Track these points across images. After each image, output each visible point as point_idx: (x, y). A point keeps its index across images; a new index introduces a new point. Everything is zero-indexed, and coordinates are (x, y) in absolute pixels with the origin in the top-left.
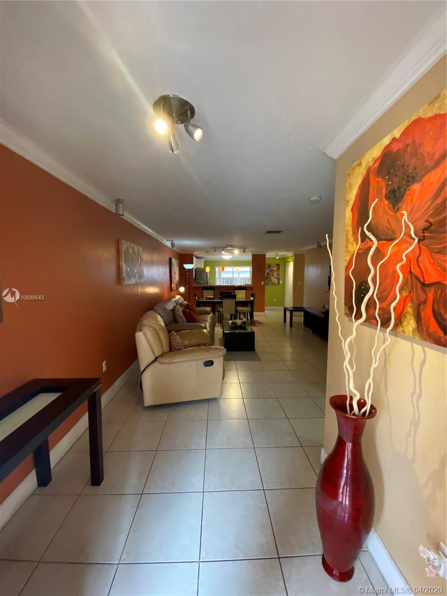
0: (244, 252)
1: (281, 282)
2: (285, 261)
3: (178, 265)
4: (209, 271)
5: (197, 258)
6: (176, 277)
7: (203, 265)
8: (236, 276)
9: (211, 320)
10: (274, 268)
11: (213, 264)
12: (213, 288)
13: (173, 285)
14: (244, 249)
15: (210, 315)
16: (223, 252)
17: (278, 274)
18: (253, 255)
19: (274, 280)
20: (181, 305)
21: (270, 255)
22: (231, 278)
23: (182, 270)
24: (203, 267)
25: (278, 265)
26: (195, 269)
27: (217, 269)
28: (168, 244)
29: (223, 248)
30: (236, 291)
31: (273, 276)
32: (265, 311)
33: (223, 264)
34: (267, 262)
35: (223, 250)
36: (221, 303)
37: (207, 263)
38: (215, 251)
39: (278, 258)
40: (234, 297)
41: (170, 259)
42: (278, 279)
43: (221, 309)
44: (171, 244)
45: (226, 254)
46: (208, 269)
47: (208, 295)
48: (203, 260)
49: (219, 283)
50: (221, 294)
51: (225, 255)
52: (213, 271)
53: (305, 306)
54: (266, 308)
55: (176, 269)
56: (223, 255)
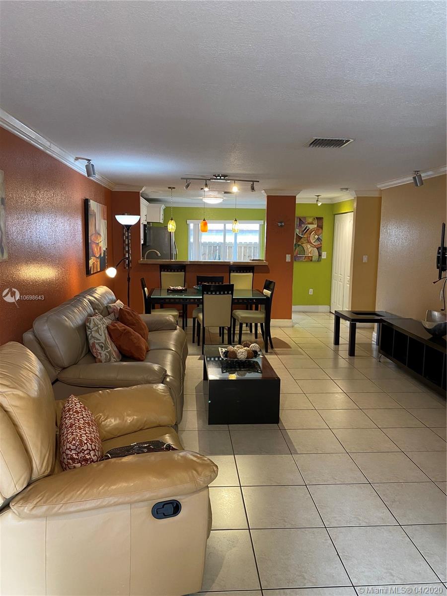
0: (253, 189)
1: (324, 255)
2: (333, 209)
3: (106, 216)
4: (174, 231)
5: (149, 200)
6: (101, 243)
7: (162, 217)
8: (230, 239)
9: (176, 346)
10: (311, 227)
11: (182, 215)
12: (182, 267)
13: (91, 262)
14: (252, 183)
15: (175, 333)
16: (206, 189)
17: (318, 239)
18: (269, 197)
19: (310, 250)
20: (106, 311)
21: (304, 198)
22: (219, 245)
23: (114, 228)
24: (162, 221)
25: (320, 219)
26: (145, 226)
27: (192, 226)
28: (80, 167)
29: (206, 181)
30: (232, 274)
31: (309, 242)
32: (293, 316)
33: (206, 215)
34: (299, 213)
35: (206, 186)
36: (200, 302)
37: (170, 214)
38: (187, 186)
39: (319, 204)
40: (230, 289)
41: (86, 203)
42: (319, 249)
43: (201, 316)
44: (87, 166)
45: (212, 194)
46: (172, 226)
47: (172, 282)
48: (163, 207)
49: (195, 255)
50: (200, 280)
51: (209, 197)
52: (183, 229)
53: (379, 308)
54: (294, 308)
55: (100, 226)
56: (204, 196)
